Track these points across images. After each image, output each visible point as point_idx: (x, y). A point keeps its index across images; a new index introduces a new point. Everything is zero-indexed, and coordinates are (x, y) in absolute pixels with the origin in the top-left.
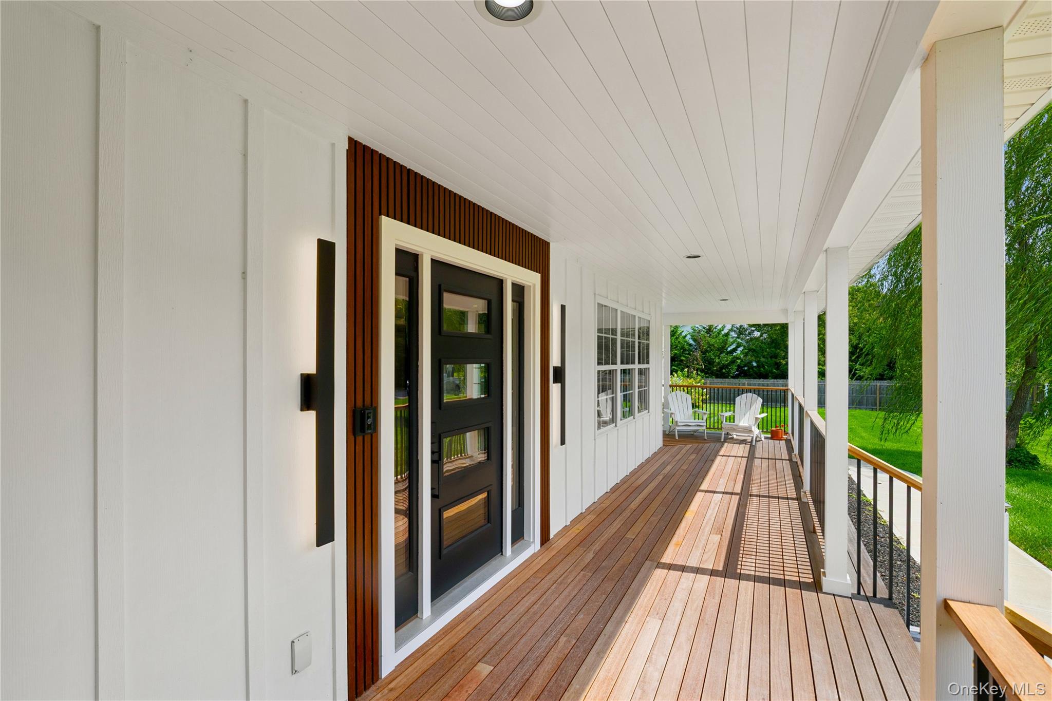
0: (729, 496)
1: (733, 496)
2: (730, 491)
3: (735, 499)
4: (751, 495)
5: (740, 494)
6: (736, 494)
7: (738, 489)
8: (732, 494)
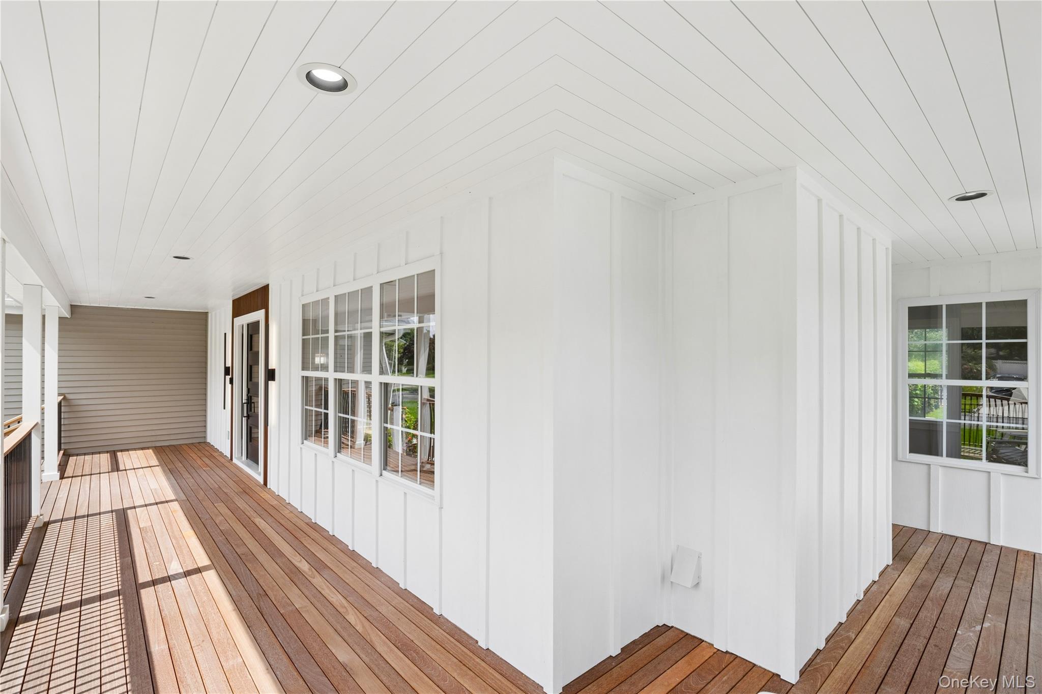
0: (157, 576)
1: (149, 579)
2: (160, 587)
3: (143, 577)
4: (118, 593)
5: (139, 587)
6: (146, 585)
7: (147, 595)
8: (154, 583)
